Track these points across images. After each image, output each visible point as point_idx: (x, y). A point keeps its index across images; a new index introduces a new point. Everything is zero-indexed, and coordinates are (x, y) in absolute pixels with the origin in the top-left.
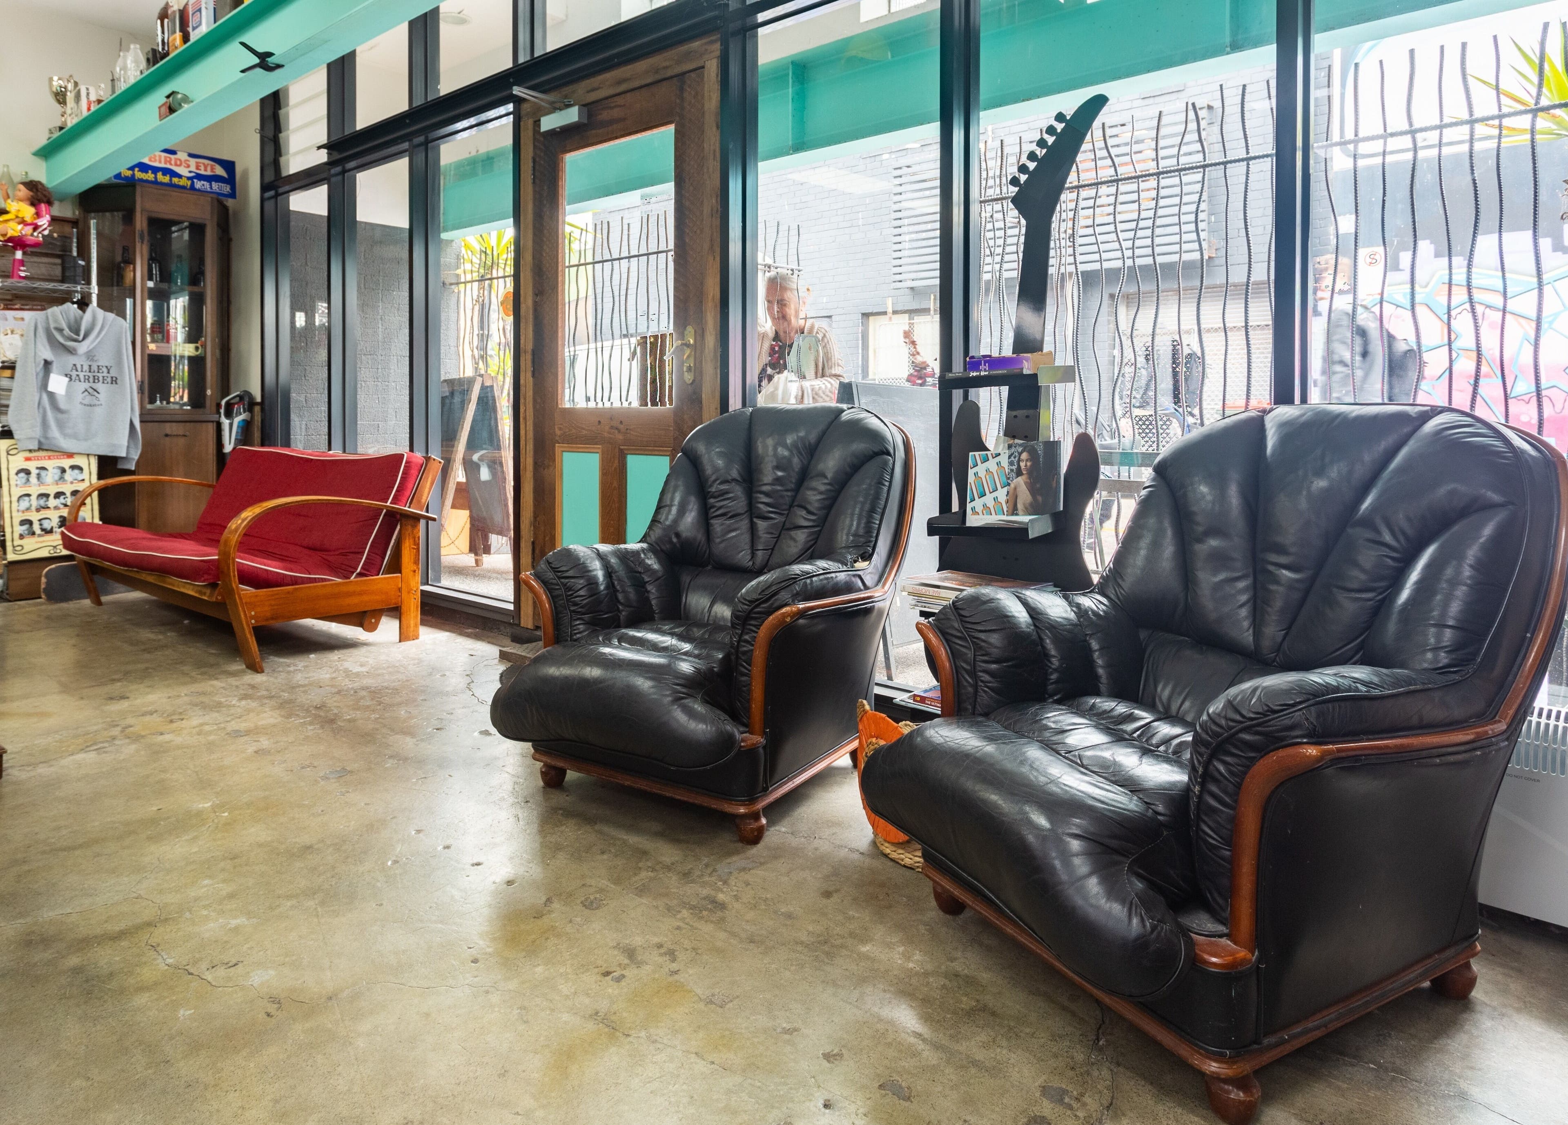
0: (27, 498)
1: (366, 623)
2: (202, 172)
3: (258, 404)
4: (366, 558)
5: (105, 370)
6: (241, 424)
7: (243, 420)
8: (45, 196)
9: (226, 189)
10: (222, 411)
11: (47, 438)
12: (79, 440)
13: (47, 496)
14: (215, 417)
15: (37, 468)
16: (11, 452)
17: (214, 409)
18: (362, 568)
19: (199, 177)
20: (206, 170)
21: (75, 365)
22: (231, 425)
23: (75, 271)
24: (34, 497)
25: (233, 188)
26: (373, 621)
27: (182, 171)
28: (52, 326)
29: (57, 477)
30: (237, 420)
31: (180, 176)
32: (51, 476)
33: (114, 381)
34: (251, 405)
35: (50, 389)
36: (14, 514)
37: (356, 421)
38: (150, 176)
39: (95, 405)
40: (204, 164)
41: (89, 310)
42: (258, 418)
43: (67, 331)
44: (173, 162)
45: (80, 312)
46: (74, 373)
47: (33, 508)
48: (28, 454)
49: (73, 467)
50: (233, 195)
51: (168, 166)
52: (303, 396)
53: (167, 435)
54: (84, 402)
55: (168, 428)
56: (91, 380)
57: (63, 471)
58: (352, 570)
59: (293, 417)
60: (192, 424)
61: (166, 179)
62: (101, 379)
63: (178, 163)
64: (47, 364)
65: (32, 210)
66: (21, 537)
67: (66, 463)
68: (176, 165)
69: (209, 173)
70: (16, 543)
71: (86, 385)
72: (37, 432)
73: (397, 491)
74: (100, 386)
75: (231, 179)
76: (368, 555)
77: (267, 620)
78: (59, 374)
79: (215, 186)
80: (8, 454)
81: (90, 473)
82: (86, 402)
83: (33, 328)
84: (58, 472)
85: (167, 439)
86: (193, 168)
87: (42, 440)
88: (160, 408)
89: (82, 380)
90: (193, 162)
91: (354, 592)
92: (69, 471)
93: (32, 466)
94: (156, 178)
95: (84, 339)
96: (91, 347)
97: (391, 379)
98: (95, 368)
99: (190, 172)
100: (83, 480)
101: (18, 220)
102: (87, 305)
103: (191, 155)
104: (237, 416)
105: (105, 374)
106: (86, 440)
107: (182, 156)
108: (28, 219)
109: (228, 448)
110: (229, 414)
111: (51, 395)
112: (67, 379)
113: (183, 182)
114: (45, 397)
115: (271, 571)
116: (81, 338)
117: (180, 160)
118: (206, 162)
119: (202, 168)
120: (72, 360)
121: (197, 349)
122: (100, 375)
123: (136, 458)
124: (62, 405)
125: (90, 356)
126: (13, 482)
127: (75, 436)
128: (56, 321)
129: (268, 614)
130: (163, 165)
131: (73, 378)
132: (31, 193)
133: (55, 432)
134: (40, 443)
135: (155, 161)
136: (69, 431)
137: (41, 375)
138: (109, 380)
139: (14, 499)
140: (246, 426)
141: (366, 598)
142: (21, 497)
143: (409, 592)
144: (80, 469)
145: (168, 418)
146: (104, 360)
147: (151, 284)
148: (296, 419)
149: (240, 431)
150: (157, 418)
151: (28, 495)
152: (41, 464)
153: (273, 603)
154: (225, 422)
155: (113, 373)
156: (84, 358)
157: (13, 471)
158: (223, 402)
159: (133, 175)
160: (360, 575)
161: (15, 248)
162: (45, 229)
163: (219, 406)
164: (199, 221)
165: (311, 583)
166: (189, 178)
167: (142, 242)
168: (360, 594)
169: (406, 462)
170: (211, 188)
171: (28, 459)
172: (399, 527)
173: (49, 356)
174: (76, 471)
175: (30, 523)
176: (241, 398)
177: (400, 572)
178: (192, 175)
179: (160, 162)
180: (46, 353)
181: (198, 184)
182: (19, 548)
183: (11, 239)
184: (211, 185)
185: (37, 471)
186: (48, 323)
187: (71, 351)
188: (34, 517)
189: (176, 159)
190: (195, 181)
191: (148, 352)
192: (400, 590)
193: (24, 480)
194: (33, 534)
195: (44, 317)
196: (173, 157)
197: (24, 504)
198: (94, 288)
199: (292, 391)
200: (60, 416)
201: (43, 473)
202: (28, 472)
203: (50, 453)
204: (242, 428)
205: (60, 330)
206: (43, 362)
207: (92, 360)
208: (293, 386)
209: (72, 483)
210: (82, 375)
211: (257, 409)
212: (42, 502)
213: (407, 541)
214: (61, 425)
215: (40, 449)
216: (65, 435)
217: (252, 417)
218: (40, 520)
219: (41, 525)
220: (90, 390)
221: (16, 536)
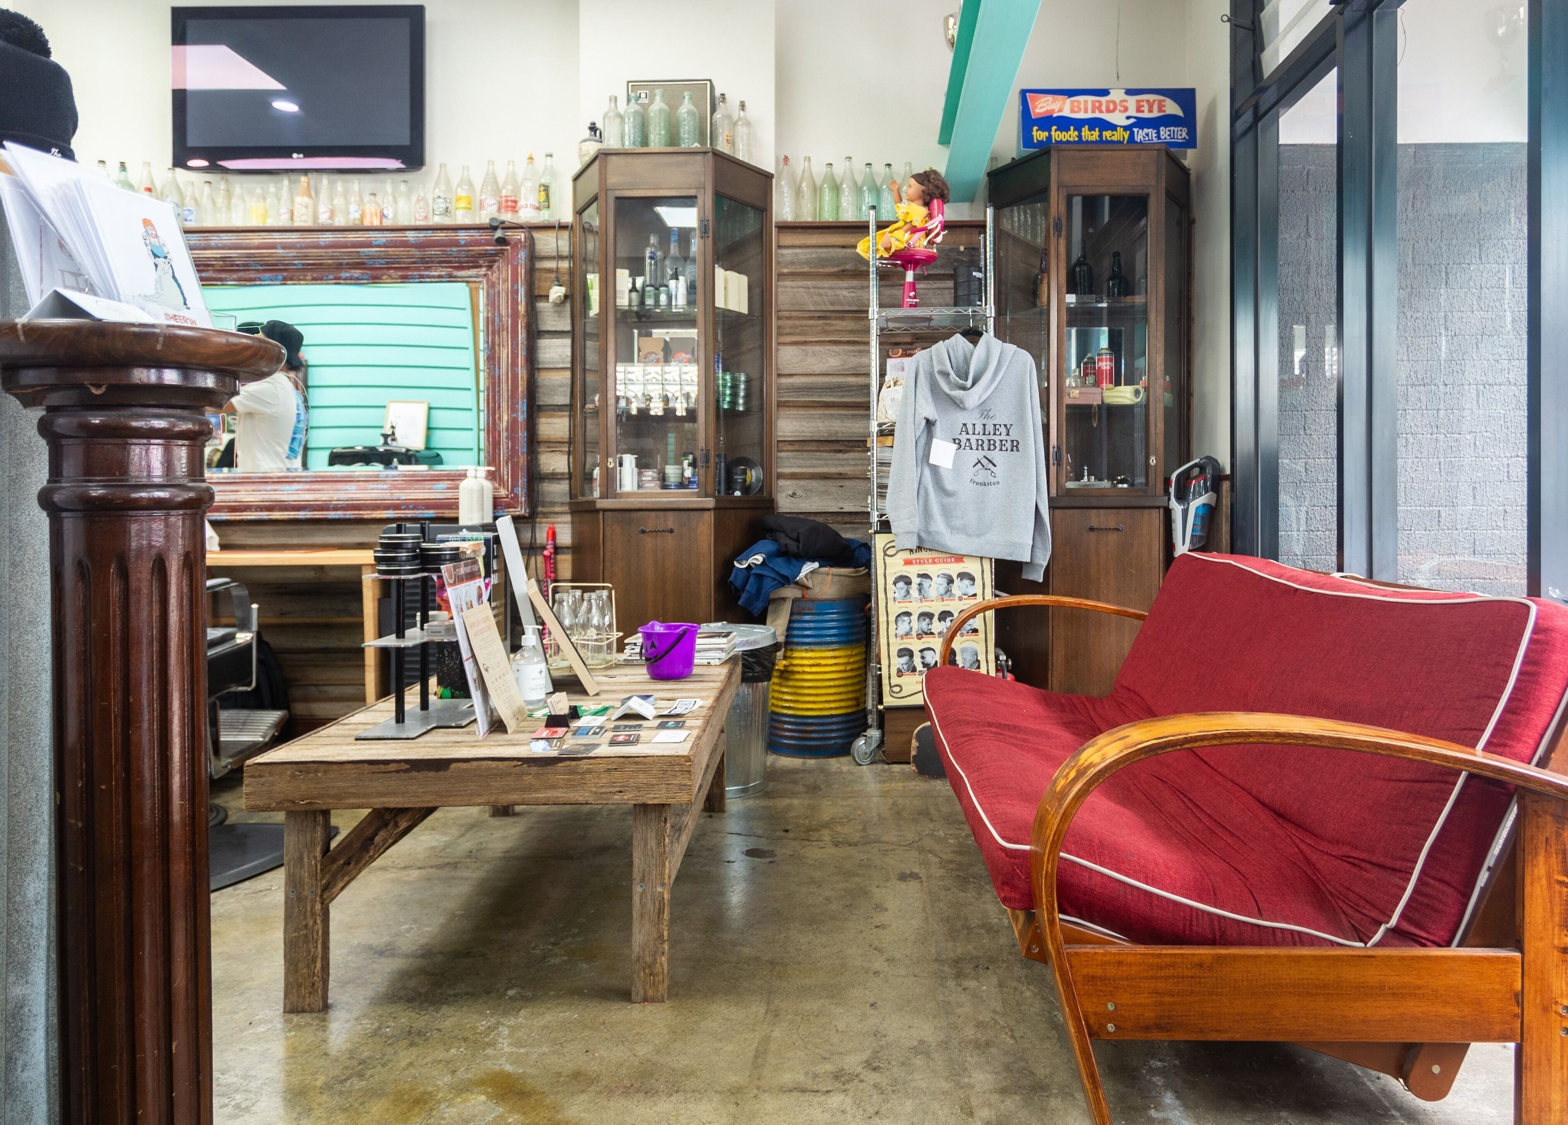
0: (906, 618)
1: (1416, 1073)
2: (1146, 115)
3: (1226, 478)
4: (1415, 891)
5: (1003, 430)
6: (1200, 512)
7: (1204, 505)
8: (937, 187)
9: (1181, 134)
10: (1172, 490)
11: (929, 533)
12: (969, 536)
13: (930, 616)
14: (1162, 502)
15: (919, 576)
16: (889, 552)
17: (1160, 486)
18: (1403, 916)
19: (1142, 123)
20: (1151, 111)
21: (965, 425)
22: (1185, 513)
23: (969, 286)
24: (914, 617)
25: (1192, 132)
26: (1436, 1069)
27: (1118, 119)
28: (936, 369)
29: (942, 590)
30: (1196, 504)
31: (1113, 127)
32: (935, 587)
33: (1015, 446)
34: (1217, 481)
35: (931, 462)
36: (892, 640)
37: (1396, 504)
38: (1072, 135)
39: (990, 484)
40: (1148, 101)
41: (982, 341)
42: (1226, 501)
43: (953, 375)
44: (1104, 108)
45: (971, 345)
46: (964, 437)
47: (914, 633)
48: (907, 555)
49: (963, 576)
50: (1191, 142)
51: (1097, 115)
52: (1302, 463)
53: (1092, 529)
54: (977, 479)
55: (1096, 518)
56: (986, 446)
57: (950, 581)
58: (1374, 914)
59: (1284, 498)
60: (1128, 511)
61: (1095, 135)
62: (998, 444)
63: (1111, 107)
64: (930, 424)
65: (924, 211)
66: (900, 673)
67: (954, 569)
68: (1109, 111)
69: (1155, 114)
70: (893, 682)
71: (980, 454)
72: (915, 524)
73: (1506, 710)
74: (995, 456)
75: (1188, 120)
76: (1419, 879)
77: (1147, 1028)
78: (945, 439)
79: (1164, 132)
80: (885, 554)
81: (984, 584)
82: (978, 479)
83: (913, 375)
84: (944, 581)
85: (1093, 535)
86: (1132, 112)
87: (923, 535)
88: (1086, 487)
89: (974, 447)
90: (1132, 101)
91: (1382, 987)
92: (957, 581)
93: (912, 572)
94: (1080, 136)
95: (973, 384)
96: (984, 398)
97: (1464, 428)
98: (990, 428)
99: (1128, 118)
100: (975, 595)
101: (907, 227)
102: (980, 334)
103: (1130, 92)
104: (1194, 499)
105: (1003, 437)
106: (979, 536)
107: (1117, 95)
108: (918, 224)
109: (1182, 548)
110: (1182, 497)
111: (935, 469)
112: (956, 446)
113: (1120, 135)
114: (927, 472)
115: (1159, 897)
116: (969, 383)
117: (1114, 102)
118: (1151, 97)
119: (1146, 108)
120: (961, 417)
121: (1137, 393)
122: (997, 438)
123: (1045, 564)
124: (949, 485)
125: (984, 409)
126: (890, 595)
127: (964, 530)
128: (941, 362)
129: (1150, 1014)
130: (1089, 115)
131: (963, 444)
132: (923, 188)
133: (939, 524)
134: (920, 538)
135: (1079, 111)
136: (957, 523)
137: (923, 441)
138: (1009, 445)
139: (892, 618)
140: (1210, 514)
141: (1413, 1008)
142: (899, 616)
143: (1546, 1009)
144: (972, 579)
145: (1094, 503)
146: (1001, 417)
147: (1071, 299)
148: (1290, 502)
149: (1199, 522)
150: (1079, 502)
151: (908, 614)
152: (923, 569)
153: (1161, 985)
154: (1177, 508)
155: (1014, 435)
156: (976, 414)
157: (890, 580)
158: (1174, 477)
159: (1050, 138)
160: (1398, 935)
161: (905, 267)
162: (938, 235)
163: (1167, 482)
164: (1139, 190)
165: (1260, 944)
166: (1126, 128)
167: (1059, 236)
168: (1398, 994)
169: (1535, 631)
170: (1159, 137)
171: (908, 562)
172: (1513, 812)
173: (932, 414)
174: (967, 582)
175: (910, 654)
176: (1202, 467)
177: (1519, 946)
178: (1132, 121)
179: (1086, 111)
180: (928, 409)
181: (1140, 135)
182: (897, 689)
183: (896, 255)
184: (1158, 133)
185: (919, 580)
186: (932, 366)
187: (958, 405)
188: (915, 645)
189: (1108, 102)
190: (1135, 130)
191: (1067, 401)
192: (1519, 998)
193: (903, 592)
194: (914, 670)
195: (928, 358)
196: (1103, 99)
197: (903, 627)
198: (990, 310)
199: (1282, 454)
200: (947, 500)
201: (926, 583)
202: (908, 581)
203: (934, 555)
204: (1203, 518)
205: (945, 375)
206: (924, 422)
207: (987, 417)
208: (1284, 446)
209: (960, 599)
210: (973, 439)
211: (1226, 486)
212: (924, 625)
213: (1541, 859)
214: (947, 513)
215: (920, 548)
216: (952, 529)
217: (1218, 500)
218: (921, 651)
219: (923, 658)
220: (985, 462)
221: (894, 672)
